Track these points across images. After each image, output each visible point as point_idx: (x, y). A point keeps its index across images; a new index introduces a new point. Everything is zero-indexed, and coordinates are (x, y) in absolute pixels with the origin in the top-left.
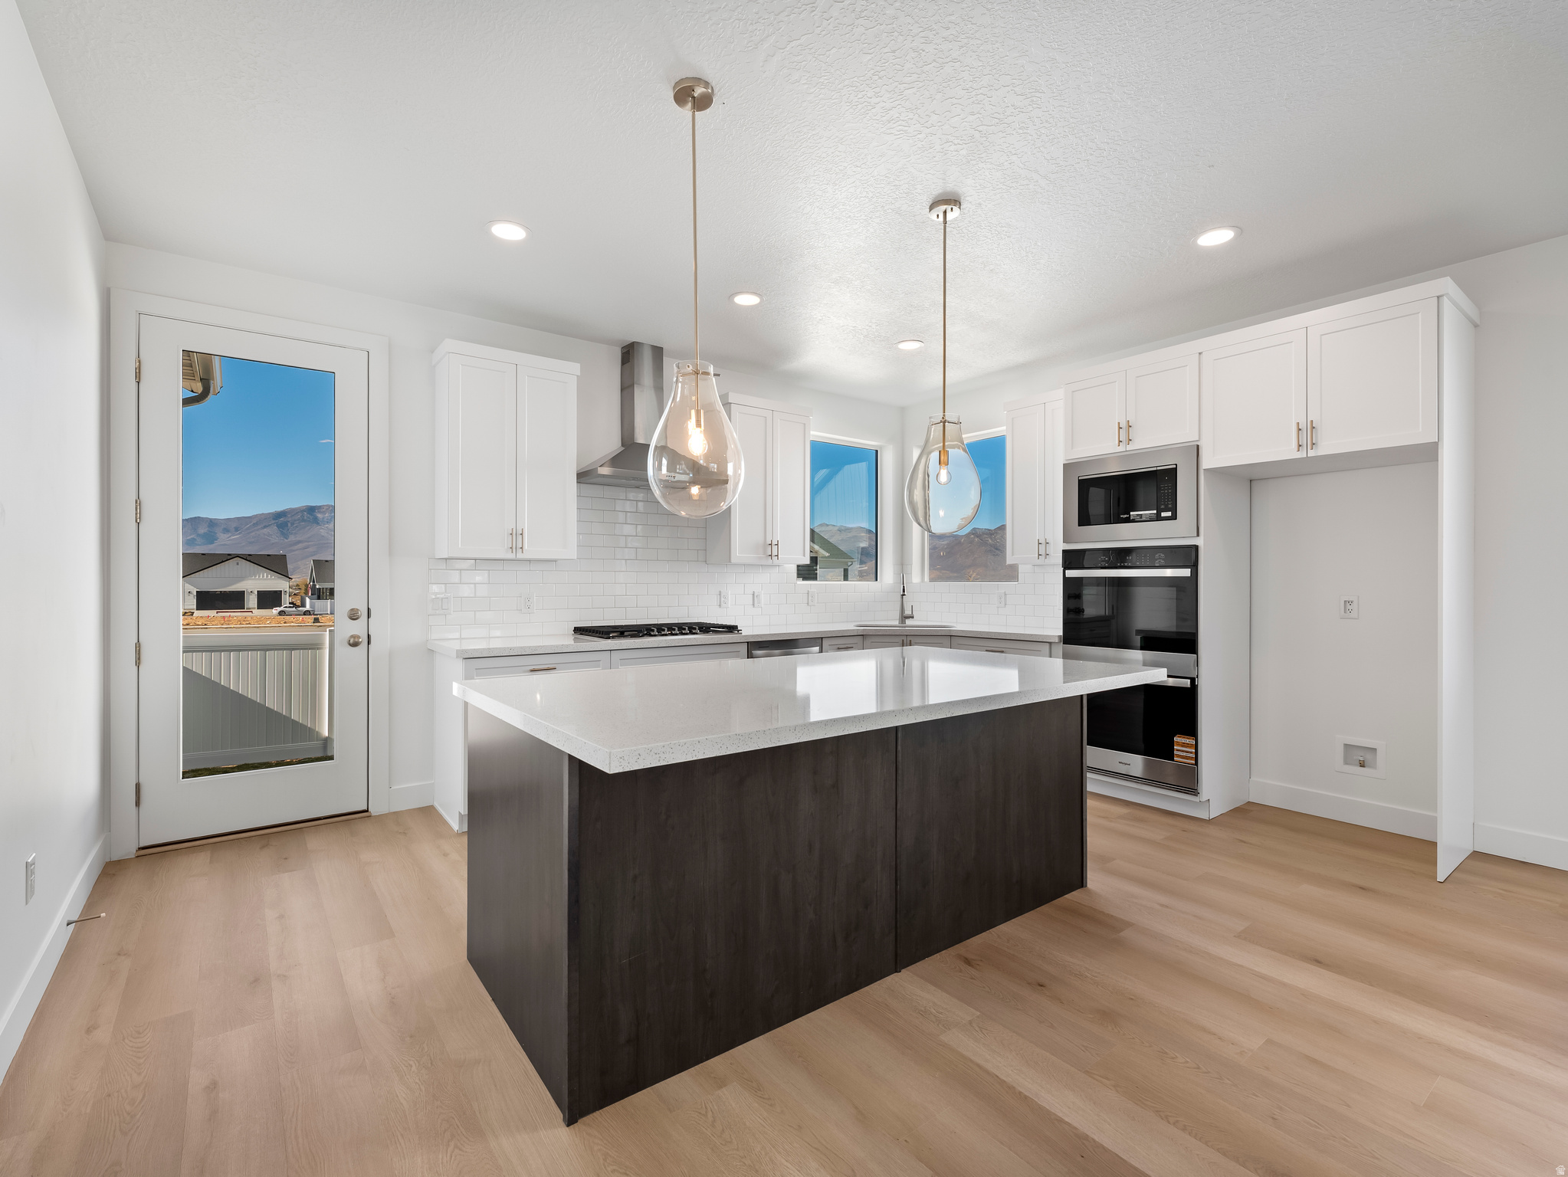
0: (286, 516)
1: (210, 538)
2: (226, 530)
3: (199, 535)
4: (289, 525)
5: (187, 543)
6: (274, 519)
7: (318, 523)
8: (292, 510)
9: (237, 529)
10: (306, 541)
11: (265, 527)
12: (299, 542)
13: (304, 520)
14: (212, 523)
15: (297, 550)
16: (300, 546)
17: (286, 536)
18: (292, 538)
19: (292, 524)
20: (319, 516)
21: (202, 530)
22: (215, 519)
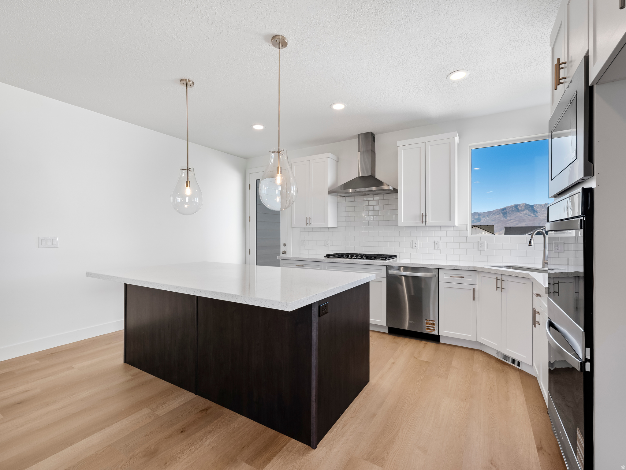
0: (506, 210)
1: (479, 220)
2: (484, 217)
3: (475, 219)
4: (507, 213)
5: (473, 222)
6: (501, 211)
7: (519, 212)
8: (509, 207)
9: (488, 216)
10: (514, 219)
11: (498, 214)
12: (511, 220)
13: (513, 211)
14: (479, 214)
15: (510, 223)
16: (512, 221)
17: (506, 217)
18: (508, 218)
19: (508, 213)
20: (520, 208)
21: (476, 217)
22: (480, 213)
